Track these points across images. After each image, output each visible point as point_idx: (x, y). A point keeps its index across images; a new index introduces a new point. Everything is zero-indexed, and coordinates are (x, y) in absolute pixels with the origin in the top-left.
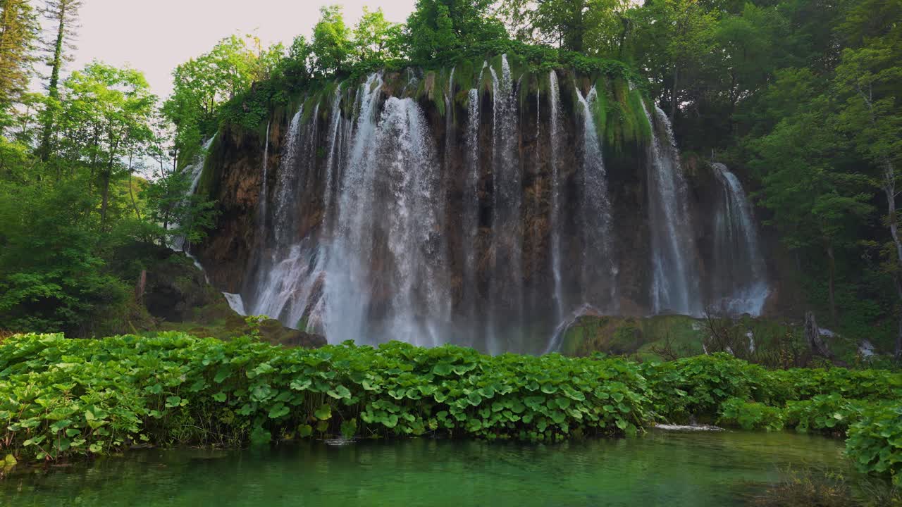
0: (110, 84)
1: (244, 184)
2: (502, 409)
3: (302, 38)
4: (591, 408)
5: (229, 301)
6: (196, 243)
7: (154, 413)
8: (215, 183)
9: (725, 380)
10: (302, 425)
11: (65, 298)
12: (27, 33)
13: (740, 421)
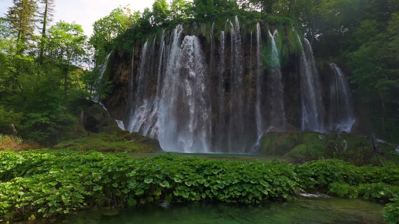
0: (67, 31)
1: (124, 73)
2: (233, 190)
3: (148, 9)
4: (272, 188)
5: (118, 124)
6: (103, 99)
7: (89, 193)
8: (111, 73)
9: (331, 173)
10: (149, 197)
11: (50, 123)
12: (32, 9)
13: (338, 193)
